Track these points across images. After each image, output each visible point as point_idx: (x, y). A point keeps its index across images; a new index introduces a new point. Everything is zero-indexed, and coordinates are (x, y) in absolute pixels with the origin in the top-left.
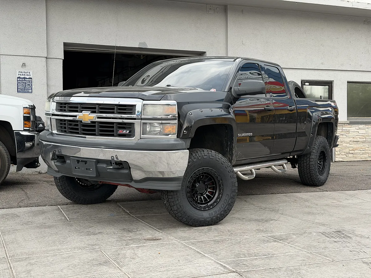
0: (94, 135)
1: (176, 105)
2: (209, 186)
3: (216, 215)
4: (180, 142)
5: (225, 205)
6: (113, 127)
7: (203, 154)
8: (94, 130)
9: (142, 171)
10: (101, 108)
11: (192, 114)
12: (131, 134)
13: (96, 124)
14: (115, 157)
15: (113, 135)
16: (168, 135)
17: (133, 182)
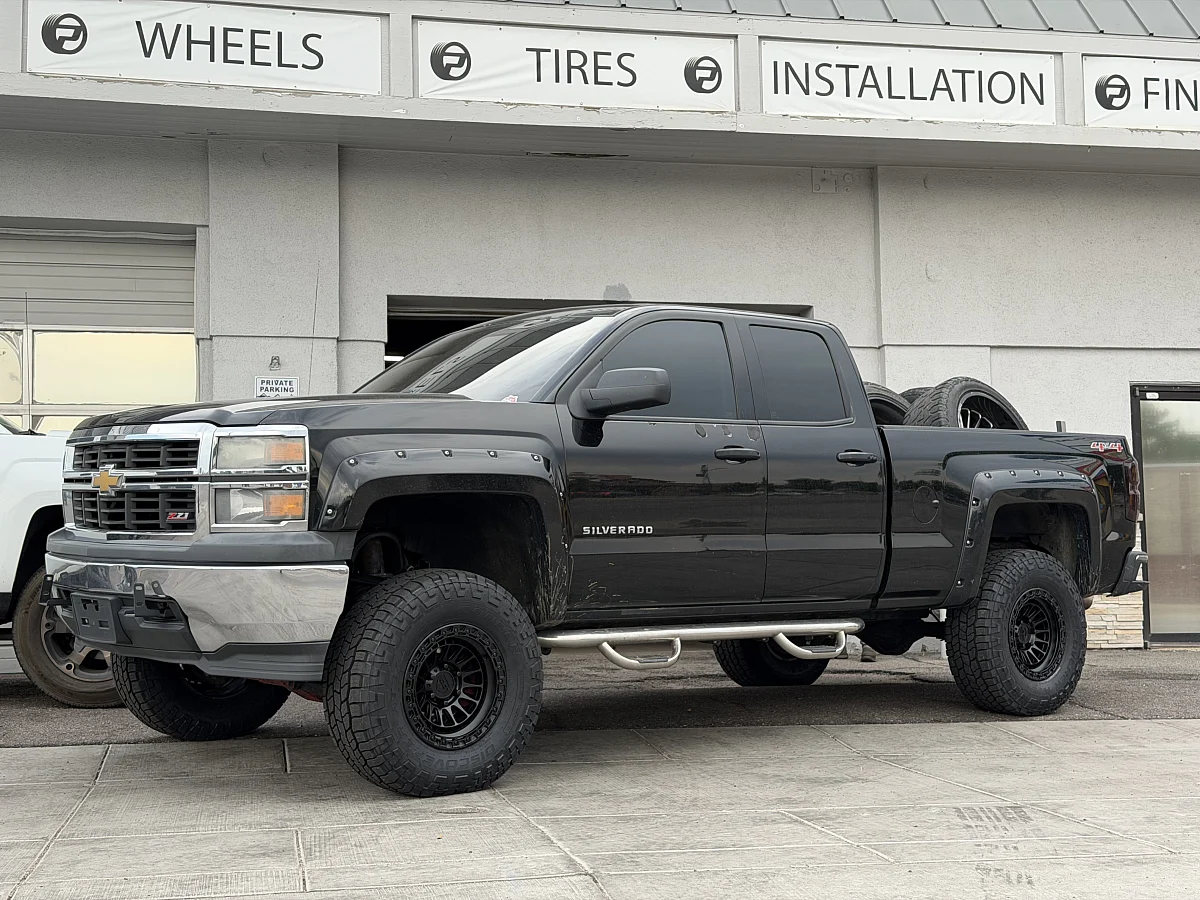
0: (122, 527)
1: (307, 439)
4: (314, 539)
6: (155, 505)
8: (121, 516)
11: (356, 463)
12: (189, 525)
13: (126, 499)
15: (157, 528)
16: (278, 522)
17: (203, 659)
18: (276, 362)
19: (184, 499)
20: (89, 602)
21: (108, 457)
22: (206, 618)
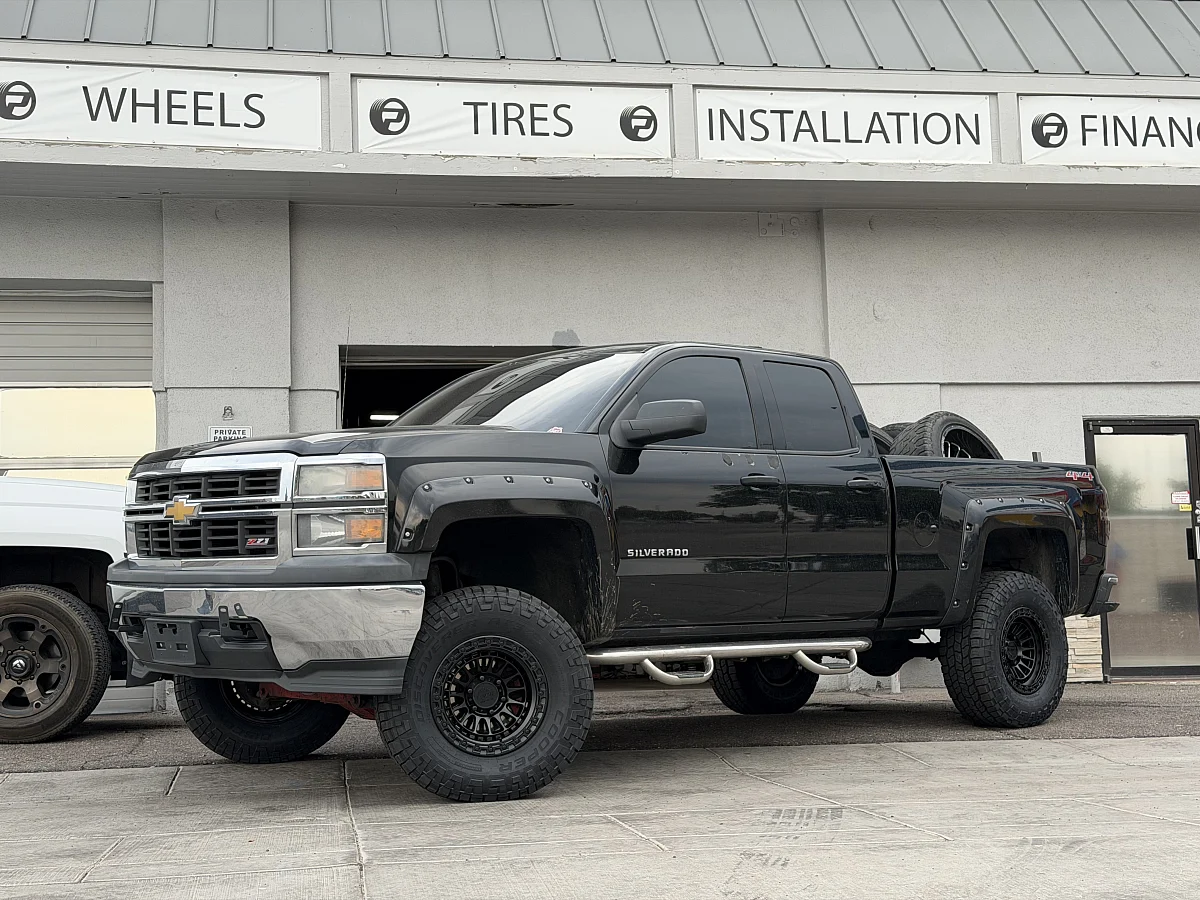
0: (198, 555)
1: (385, 466)
2: (510, 690)
3: (521, 769)
5: (552, 742)
6: (234, 532)
7: (480, 600)
8: (197, 544)
9: (298, 643)
10: (215, 485)
11: (430, 488)
12: (271, 550)
13: (201, 528)
14: (231, 608)
15: (235, 554)
16: (360, 544)
17: (284, 677)
18: (228, 412)
19: (265, 526)
20: (165, 626)
21: (180, 489)
22: (289, 637)
